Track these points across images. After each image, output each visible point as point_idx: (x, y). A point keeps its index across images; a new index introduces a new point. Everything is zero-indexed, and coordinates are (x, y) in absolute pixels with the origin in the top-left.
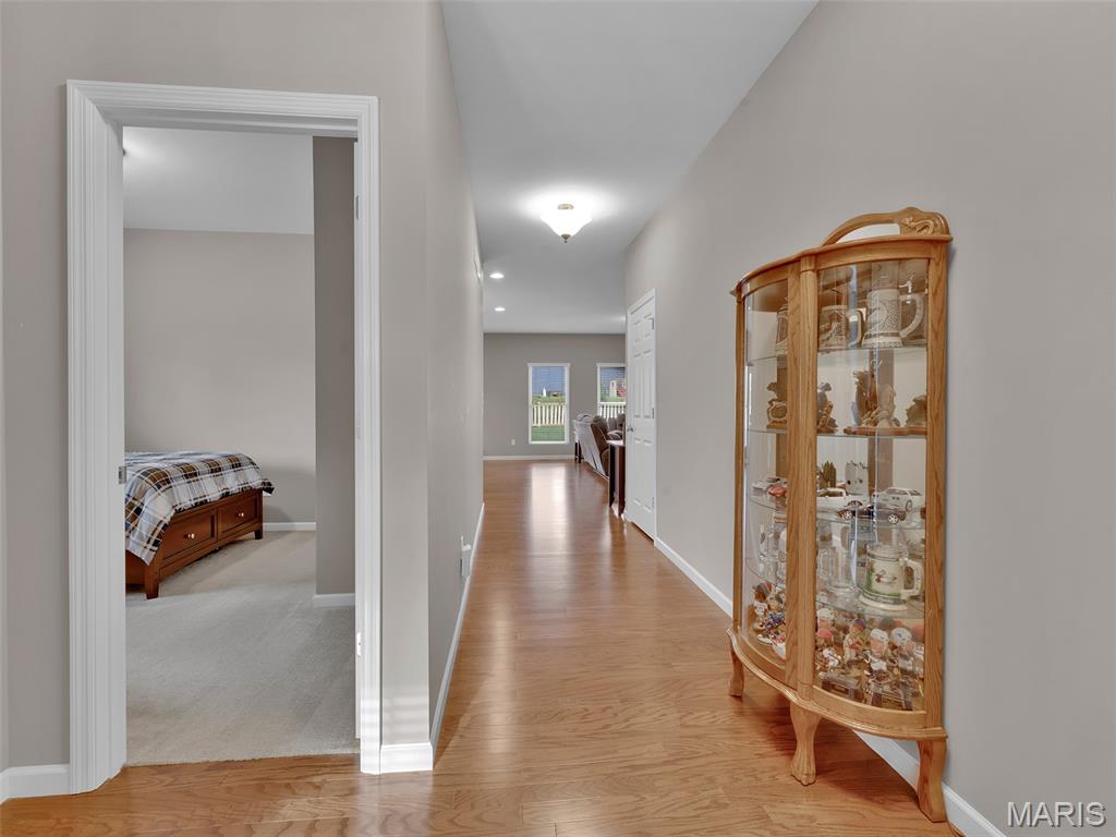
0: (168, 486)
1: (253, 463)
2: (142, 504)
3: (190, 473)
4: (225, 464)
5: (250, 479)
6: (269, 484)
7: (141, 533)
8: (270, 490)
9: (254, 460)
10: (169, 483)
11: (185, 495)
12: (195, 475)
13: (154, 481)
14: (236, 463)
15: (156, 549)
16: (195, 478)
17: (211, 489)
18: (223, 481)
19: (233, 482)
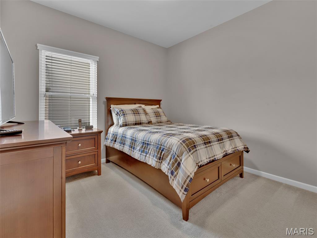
0: (194, 150)
1: (238, 135)
2: (181, 160)
3: (207, 142)
4: (225, 136)
5: (238, 145)
6: (247, 148)
7: (179, 180)
8: (248, 152)
9: (239, 134)
10: (196, 148)
11: (204, 155)
12: (210, 142)
13: (188, 146)
14: (230, 135)
15: (186, 193)
16: (209, 145)
17: (218, 151)
18: (224, 146)
19: (229, 147)
